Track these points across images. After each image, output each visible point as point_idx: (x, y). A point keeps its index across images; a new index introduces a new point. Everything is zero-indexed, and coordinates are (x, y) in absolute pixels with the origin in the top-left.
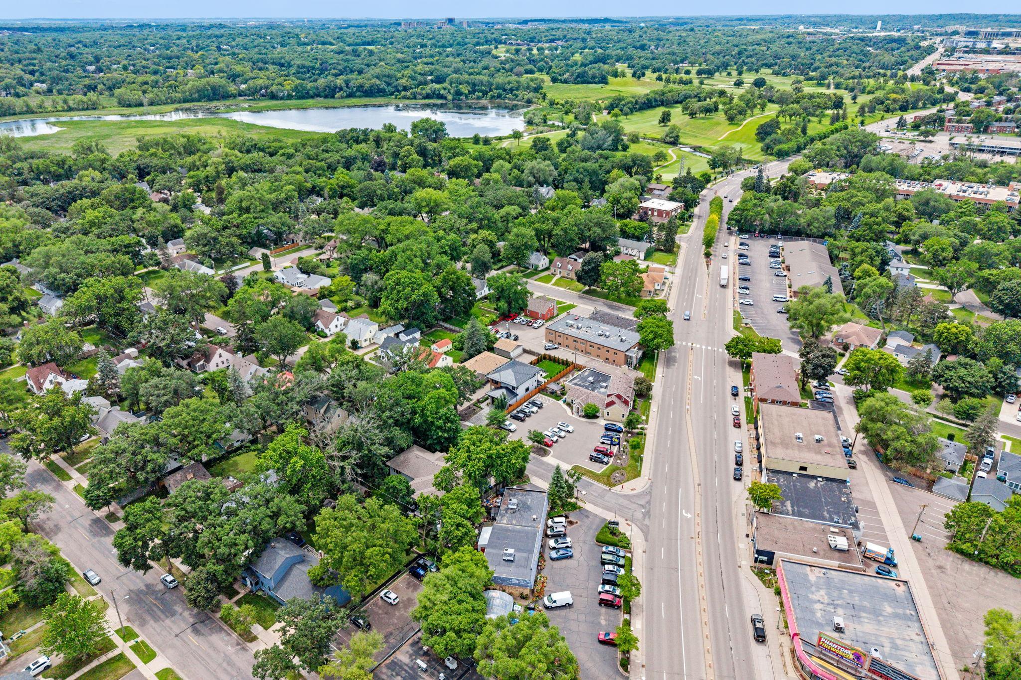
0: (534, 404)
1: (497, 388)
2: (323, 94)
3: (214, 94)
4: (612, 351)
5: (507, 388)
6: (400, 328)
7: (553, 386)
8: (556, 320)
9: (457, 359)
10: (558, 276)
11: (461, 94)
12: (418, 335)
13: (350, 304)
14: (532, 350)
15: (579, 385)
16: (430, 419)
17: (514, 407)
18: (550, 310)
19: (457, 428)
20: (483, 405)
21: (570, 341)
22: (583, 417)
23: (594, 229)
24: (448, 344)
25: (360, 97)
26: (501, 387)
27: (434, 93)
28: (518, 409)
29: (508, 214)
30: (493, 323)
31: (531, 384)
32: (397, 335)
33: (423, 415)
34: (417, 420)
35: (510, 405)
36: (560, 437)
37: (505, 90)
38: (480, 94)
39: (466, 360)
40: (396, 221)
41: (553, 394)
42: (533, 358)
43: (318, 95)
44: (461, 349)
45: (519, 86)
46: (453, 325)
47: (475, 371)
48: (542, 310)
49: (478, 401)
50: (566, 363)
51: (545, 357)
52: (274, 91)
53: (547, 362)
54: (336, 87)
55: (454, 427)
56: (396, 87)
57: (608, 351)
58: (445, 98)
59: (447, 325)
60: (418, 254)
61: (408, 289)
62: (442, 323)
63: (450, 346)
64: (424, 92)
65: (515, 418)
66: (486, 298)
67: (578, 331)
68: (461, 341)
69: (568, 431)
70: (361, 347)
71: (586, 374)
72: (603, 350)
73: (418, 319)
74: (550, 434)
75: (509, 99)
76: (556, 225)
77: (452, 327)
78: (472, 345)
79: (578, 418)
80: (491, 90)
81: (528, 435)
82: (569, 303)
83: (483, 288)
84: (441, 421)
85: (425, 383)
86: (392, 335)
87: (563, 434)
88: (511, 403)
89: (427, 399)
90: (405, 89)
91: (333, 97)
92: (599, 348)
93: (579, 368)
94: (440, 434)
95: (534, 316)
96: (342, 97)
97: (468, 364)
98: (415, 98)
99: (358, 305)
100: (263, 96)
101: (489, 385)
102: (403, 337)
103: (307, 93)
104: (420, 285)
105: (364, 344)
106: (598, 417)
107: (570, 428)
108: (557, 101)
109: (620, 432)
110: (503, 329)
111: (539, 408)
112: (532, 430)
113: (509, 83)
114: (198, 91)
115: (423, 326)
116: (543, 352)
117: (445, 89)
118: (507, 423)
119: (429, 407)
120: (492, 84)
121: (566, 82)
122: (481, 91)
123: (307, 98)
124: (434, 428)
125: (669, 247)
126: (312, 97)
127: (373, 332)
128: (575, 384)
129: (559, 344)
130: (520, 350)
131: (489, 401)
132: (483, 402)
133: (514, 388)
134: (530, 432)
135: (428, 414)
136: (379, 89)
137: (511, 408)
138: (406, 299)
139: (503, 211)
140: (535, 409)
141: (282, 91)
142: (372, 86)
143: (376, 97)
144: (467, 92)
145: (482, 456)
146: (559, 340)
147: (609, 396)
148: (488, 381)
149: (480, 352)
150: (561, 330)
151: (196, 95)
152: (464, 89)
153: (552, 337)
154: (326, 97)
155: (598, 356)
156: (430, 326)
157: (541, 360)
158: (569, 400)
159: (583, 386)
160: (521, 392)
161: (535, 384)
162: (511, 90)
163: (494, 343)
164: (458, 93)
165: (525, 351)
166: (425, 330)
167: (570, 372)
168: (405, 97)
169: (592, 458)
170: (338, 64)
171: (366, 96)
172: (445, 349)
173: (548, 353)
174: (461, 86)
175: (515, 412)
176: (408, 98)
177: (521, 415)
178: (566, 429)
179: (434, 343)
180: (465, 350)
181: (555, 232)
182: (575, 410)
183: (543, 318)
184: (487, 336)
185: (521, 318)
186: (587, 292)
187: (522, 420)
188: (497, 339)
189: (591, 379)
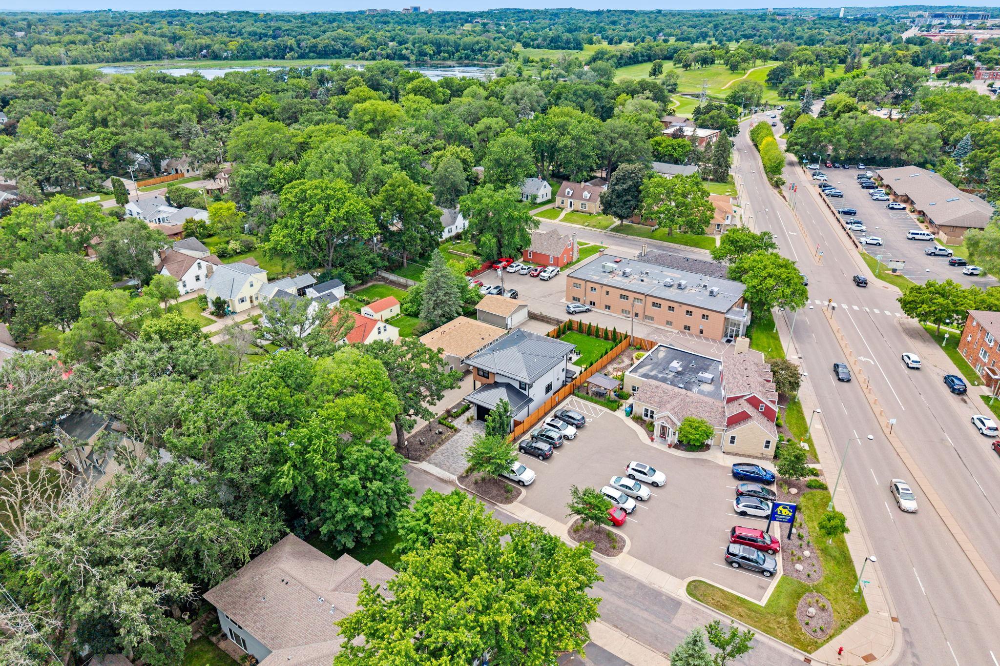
0: (568, 419)
1: (487, 387)
2: (271, 55)
3: (148, 53)
4: (697, 313)
5: (508, 386)
6: (308, 279)
7: (599, 381)
8: (576, 266)
9: (408, 331)
10: (569, 210)
11: (426, 54)
12: (339, 292)
13: (233, 245)
14: (544, 313)
15: (655, 378)
16: (321, 475)
17: (526, 425)
18: (566, 251)
19: (395, 491)
20: (458, 423)
21: (614, 298)
22: (676, 446)
23: (621, 141)
24: (394, 304)
25: (313, 58)
26: (496, 385)
27: (395, 54)
28: (535, 431)
29: (489, 128)
30: (472, 272)
31: (556, 377)
32: (302, 292)
33: (303, 465)
34: (286, 478)
35: (517, 424)
36: (638, 499)
37: (473, 51)
38: (446, 55)
39: (424, 333)
40: (320, 130)
41: (599, 396)
42: (551, 328)
43: (267, 56)
44: (416, 315)
45: (489, 47)
46: (404, 276)
47: (440, 351)
48: (554, 252)
49: (448, 413)
50: (614, 337)
51: (569, 326)
52: (216, 50)
53: (576, 336)
54: (286, 47)
55: (388, 488)
56: (353, 47)
57: (689, 313)
58: (408, 59)
59: (393, 277)
60: (343, 158)
61: (319, 208)
62: (385, 274)
63: (396, 309)
64: (384, 52)
65: (530, 451)
66: (458, 237)
67: (626, 280)
68: (416, 299)
69: (654, 485)
70: (234, 313)
71: (662, 354)
72: (681, 311)
73: (342, 265)
74: (616, 494)
75: (478, 60)
76: (562, 134)
77: (402, 280)
78: (436, 305)
79: (664, 448)
80: (458, 51)
81: (570, 499)
82: (592, 244)
83: (453, 222)
84: (355, 477)
85: (317, 380)
86: (293, 290)
87: (644, 491)
88: (518, 418)
89: (314, 422)
90: (364, 50)
91: (283, 58)
92: (671, 308)
93: (641, 346)
94: (352, 509)
95: (541, 261)
96: (293, 58)
97: (429, 340)
98: (374, 59)
99: (248, 249)
100: (205, 56)
101: (470, 379)
102: (311, 293)
103: (254, 54)
104: (341, 201)
105: (239, 307)
106: (708, 447)
107: (659, 477)
108: (531, 58)
109: (769, 483)
110: (489, 280)
111: (578, 427)
112: (581, 490)
113: (478, 43)
114: (131, 50)
115: (349, 276)
116: (566, 318)
117: (407, 49)
118: (516, 466)
119: (319, 443)
120: (459, 45)
121: (539, 47)
122: (447, 52)
123: (254, 59)
124: (336, 494)
125: (721, 176)
126: (260, 58)
127: (257, 286)
128: (646, 376)
129: (592, 303)
130: (522, 315)
131: (473, 412)
132: (458, 415)
133: (523, 386)
134: (575, 492)
135: (318, 460)
136: (334, 49)
137: (519, 430)
138: (317, 225)
139: (480, 126)
140: (570, 431)
141: (226, 51)
142: (325, 47)
143: (332, 58)
144: (431, 52)
145: (465, 636)
146: (592, 296)
147: (730, 400)
148: (468, 372)
149: (451, 319)
150: (595, 278)
151: (128, 55)
152: (429, 49)
153: (578, 293)
154: (275, 58)
155: (669, 323)
156: (363, 278)
157: (563, 331)
158: (639, 410)
159: (664, 380)
160: (537, 393)
161: (563, 376)
162: (480, 50)
163: (476, 303)
164: (422, 54)
165: (532, 316)
166: (353, 282)
167: (622, 352)
168: (363, 58)
169: (731, 560)
170: (292, 30)
171: (319, 58)
172: (387, 314)
173: (576, 318)
174: (425, 47)
175: (527, 437)
176: (367, 60)
177: (544, 446)
178: (649, 479)
179: (368, 303)
180: (422, 315)
181: (561, 145)
182: (657, 432)
183: (556, 264)
184: (463, 289)
185: (519, 264)
186: (617, 230)
187: (546, 457)
188: (481, 297)
189: (676, 365)
